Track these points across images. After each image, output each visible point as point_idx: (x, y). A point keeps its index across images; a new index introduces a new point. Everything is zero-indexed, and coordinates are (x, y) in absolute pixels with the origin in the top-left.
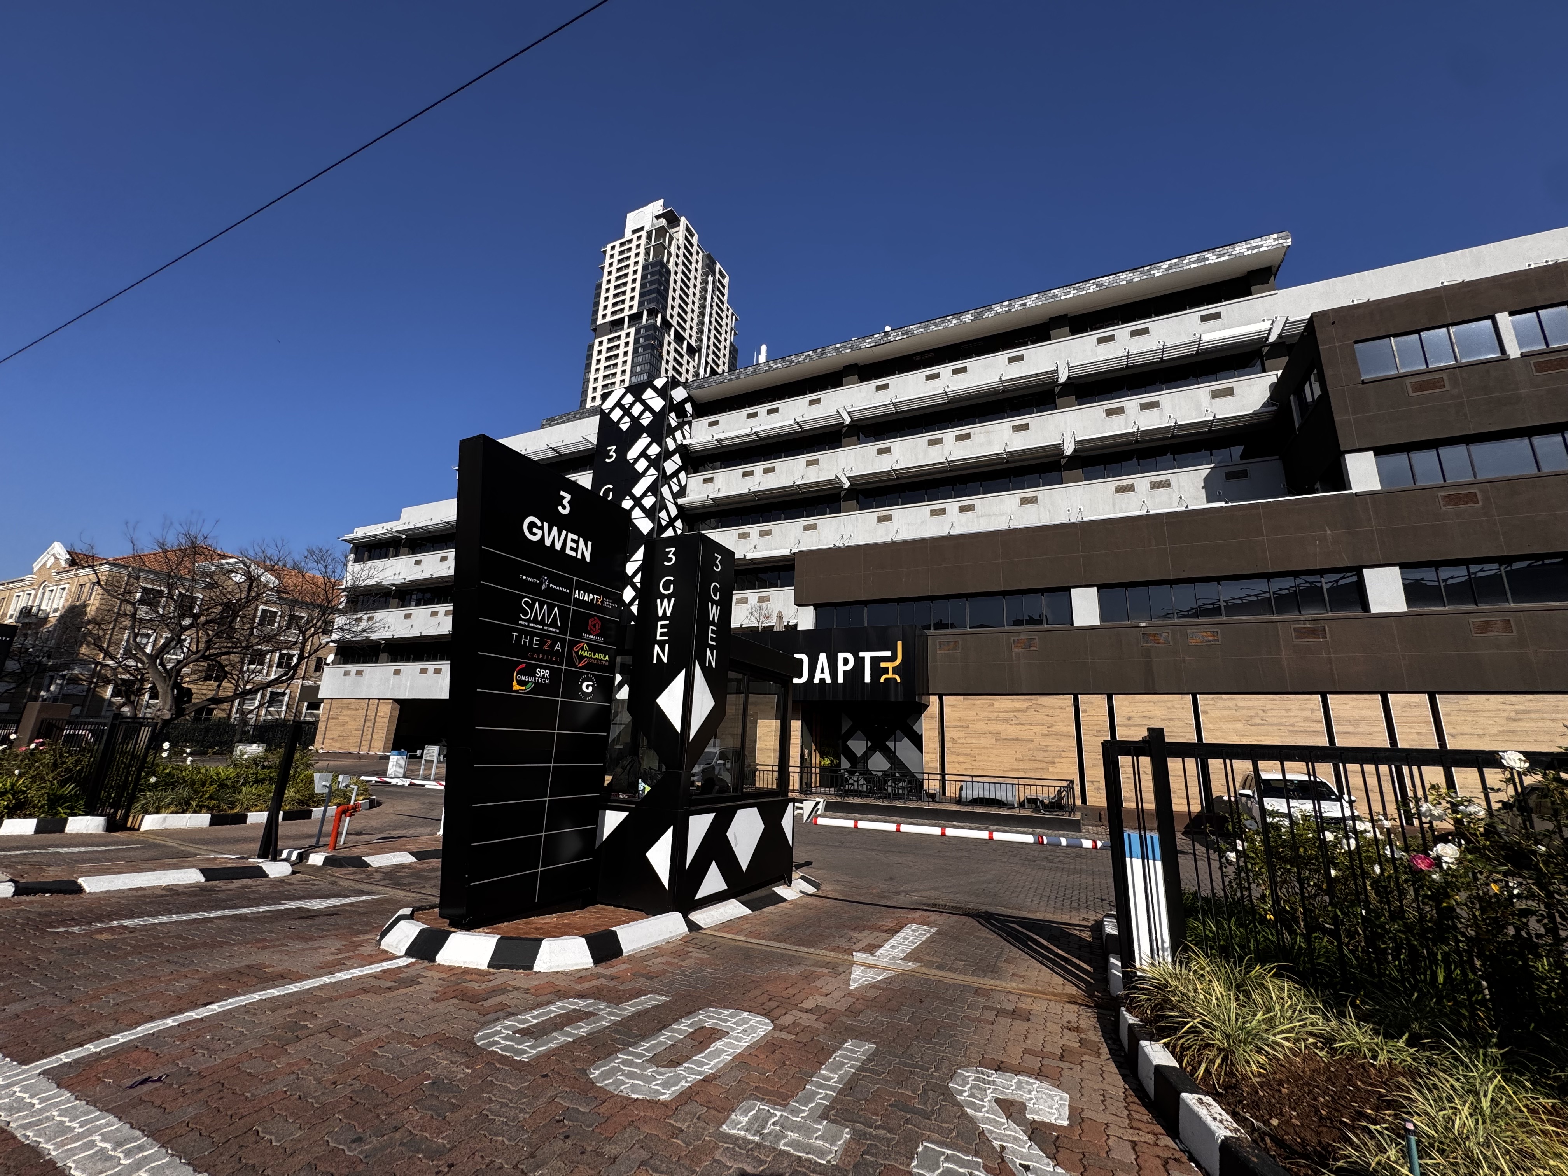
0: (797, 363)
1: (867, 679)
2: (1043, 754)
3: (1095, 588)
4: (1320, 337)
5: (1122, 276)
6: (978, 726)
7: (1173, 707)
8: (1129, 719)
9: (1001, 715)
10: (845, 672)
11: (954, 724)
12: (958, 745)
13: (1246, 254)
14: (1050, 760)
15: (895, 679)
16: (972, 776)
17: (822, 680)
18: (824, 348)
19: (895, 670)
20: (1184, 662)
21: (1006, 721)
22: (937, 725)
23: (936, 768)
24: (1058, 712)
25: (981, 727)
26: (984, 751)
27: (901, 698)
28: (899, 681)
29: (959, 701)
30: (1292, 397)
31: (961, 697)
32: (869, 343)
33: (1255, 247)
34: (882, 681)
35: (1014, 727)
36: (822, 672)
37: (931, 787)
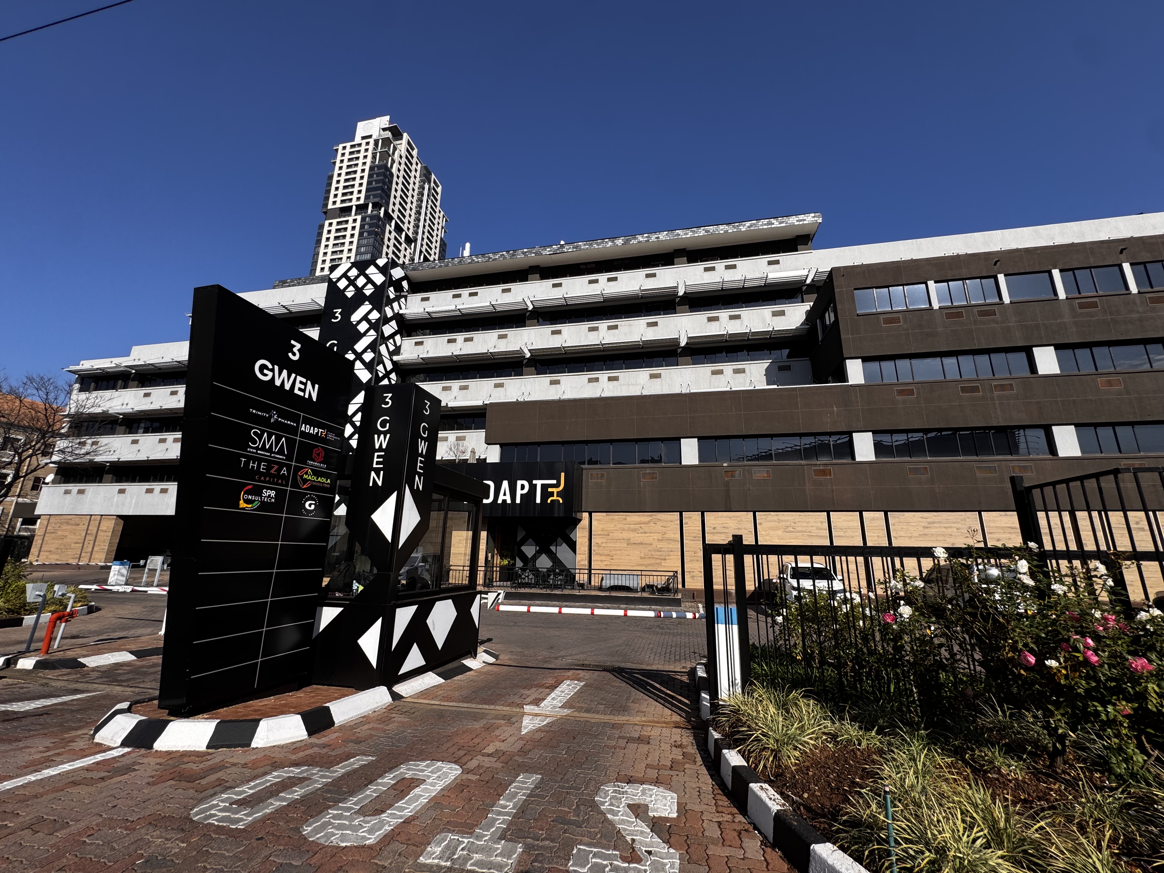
0: (494, 260)
1: (538, 500)
2: (658, 553)
3: (696, 439)
4: (835, 283)
5: (721, 227)
6: (616, 534)
7: (742, 520)
8: (714, 528)
9: (632, 526)
10: (522, 495)
11: (599, 533)
12: (601, 548)
13: (796, 224)
14: (663, 557)
15: (559, 501)
16: (610, 570)
17: (504, 501)
18: (515, 251)
19: (559, 494)
20: (749, 490)
21: (634, 530)
22: (587, 534)
23: (585, 565)
24: (669, 524)
25: (618, 535)
26: (618, 552)
27: (562, 515)
28: (561, 501)
29: (603, 516)
30: (818, 321)
31: (605, 514)
32: (549, 251)
33: (801, 220)
34: (549, 501)
35: (640, 535)
36: (505, 494)
37: (582, 579)
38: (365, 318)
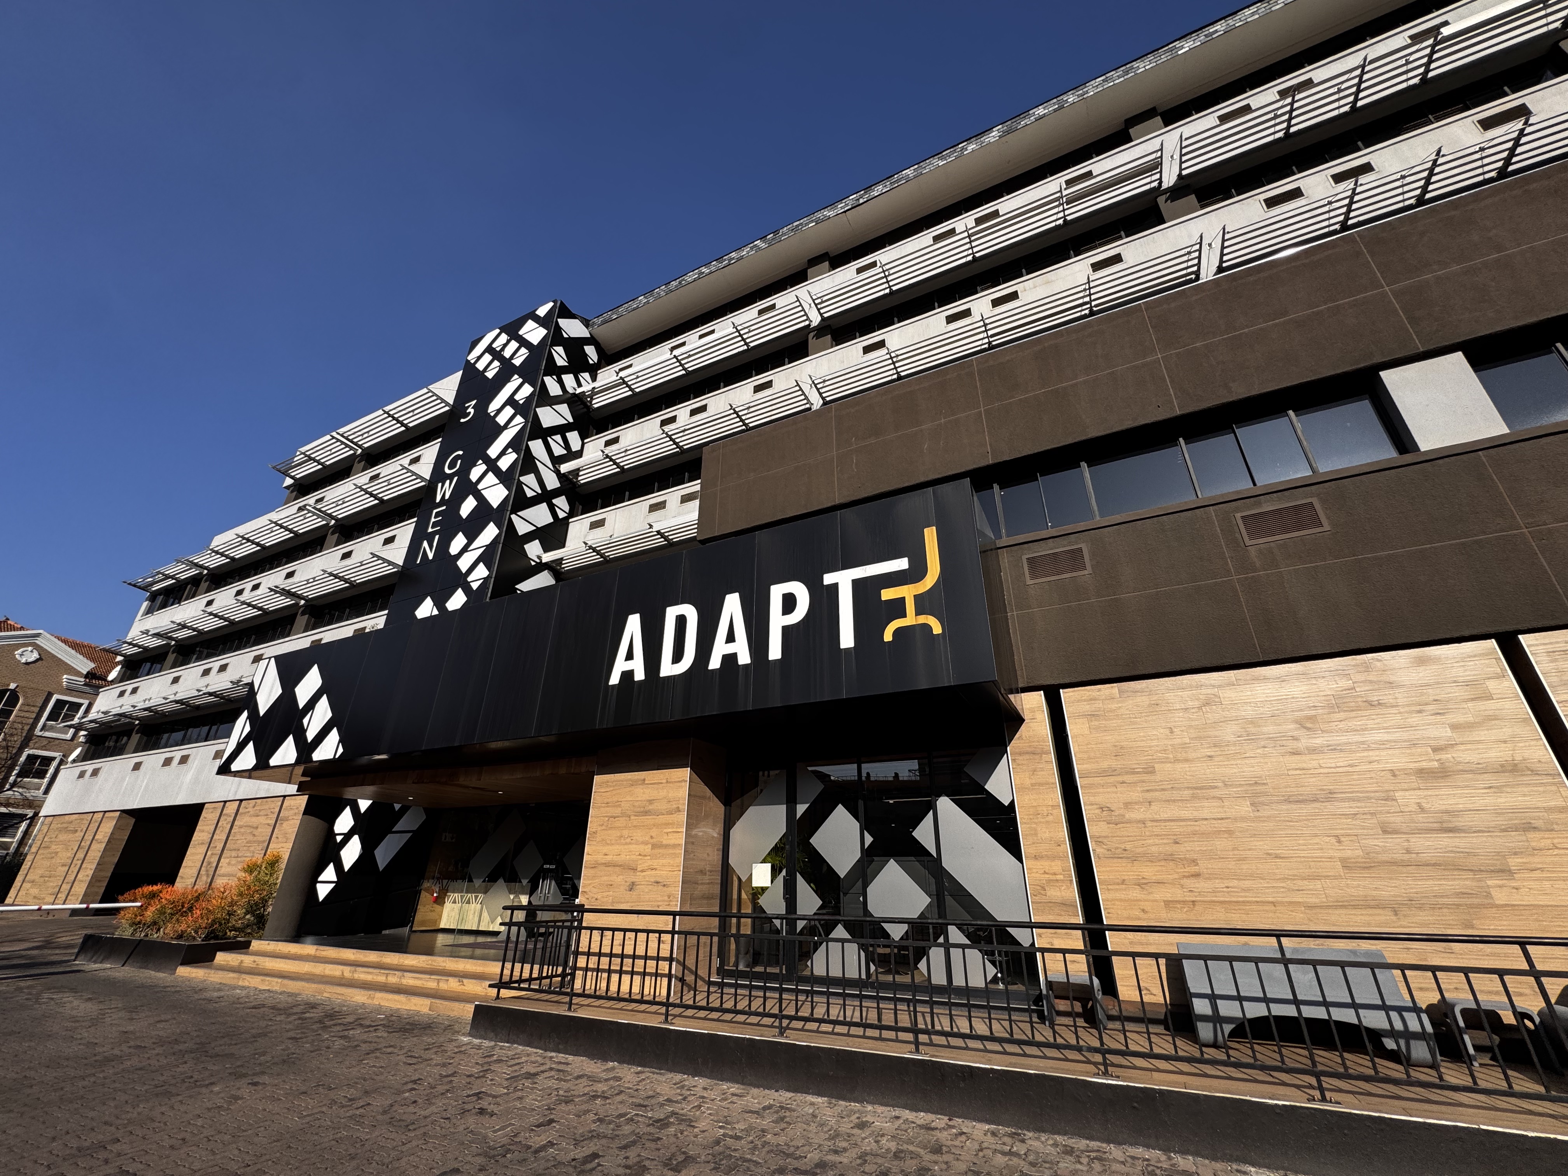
1: (847, 639)
3: (1460, 357)
6: (1183, 766)
11: (1105, 764)
15: (927, 627)
17: (730, 659)
18: (775, 232)
19: (923, 604)
22: (1051, 773)
23: (1065, 905)
25: (1195, 768)
26: (1218, 842)
27: (945, 675)
28: (937, 629)
29: (1110, 697)
31: (1113, 689)
34: (888, 636)
36: (731, 638)
38: (511, 401)
